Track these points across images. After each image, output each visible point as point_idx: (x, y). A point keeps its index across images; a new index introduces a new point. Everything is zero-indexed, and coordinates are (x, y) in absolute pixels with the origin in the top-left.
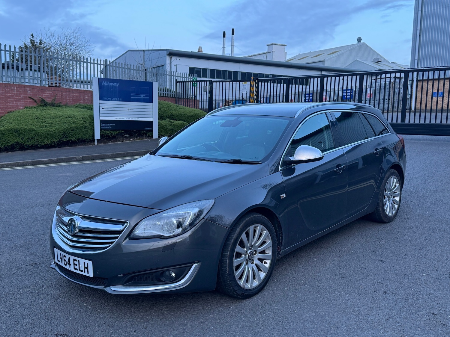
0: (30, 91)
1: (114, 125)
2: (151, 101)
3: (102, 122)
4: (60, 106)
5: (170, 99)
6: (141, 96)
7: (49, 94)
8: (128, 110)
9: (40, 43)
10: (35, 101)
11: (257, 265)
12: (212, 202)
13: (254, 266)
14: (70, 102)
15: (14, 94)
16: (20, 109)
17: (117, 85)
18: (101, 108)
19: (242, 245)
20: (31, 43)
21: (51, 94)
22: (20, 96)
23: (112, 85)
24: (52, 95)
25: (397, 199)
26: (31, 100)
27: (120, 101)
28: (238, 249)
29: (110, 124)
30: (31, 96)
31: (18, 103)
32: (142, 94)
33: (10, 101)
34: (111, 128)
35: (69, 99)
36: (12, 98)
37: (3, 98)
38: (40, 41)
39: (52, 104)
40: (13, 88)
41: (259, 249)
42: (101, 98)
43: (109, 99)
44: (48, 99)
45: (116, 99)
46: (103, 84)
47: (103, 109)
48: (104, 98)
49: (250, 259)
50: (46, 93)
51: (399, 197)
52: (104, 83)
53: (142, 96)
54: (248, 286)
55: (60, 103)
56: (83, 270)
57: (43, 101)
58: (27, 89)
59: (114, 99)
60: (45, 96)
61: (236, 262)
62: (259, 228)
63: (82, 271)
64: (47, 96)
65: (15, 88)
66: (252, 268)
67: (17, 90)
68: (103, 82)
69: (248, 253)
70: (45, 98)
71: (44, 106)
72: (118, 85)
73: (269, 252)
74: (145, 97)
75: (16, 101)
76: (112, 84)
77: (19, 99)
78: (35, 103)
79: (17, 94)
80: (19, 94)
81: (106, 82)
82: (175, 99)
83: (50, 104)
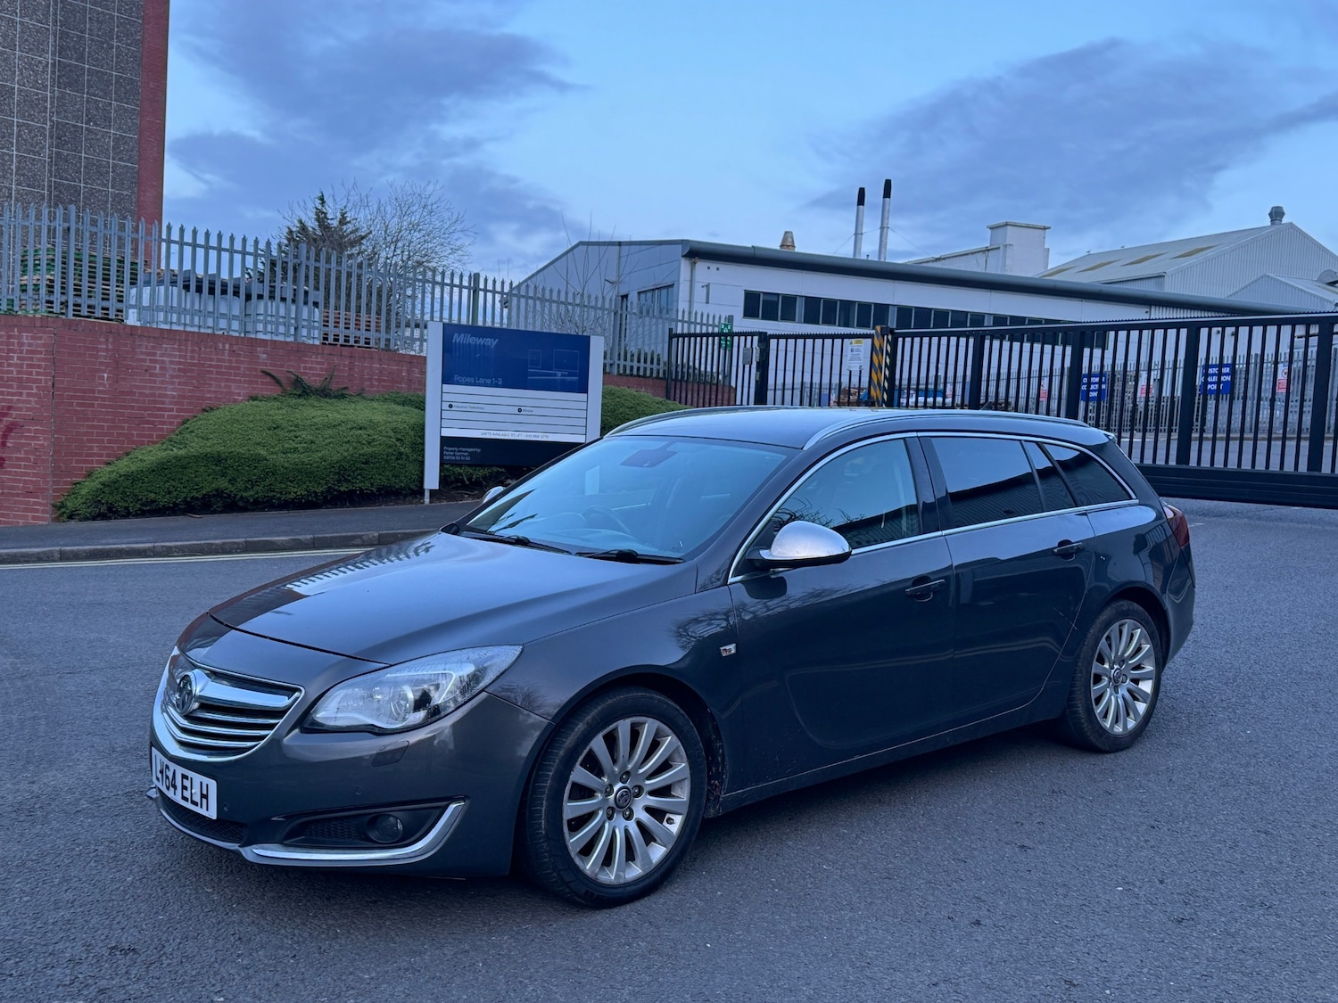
0: (265, 356)
1: (479, 450)
2: (583, 388)
3: (446, 442)
4: (343, 396)
5: (651, 383)
6: (555, 375)
7: (318, 363)
8: (520, 410)
9: (343, 221)
10: (278, 382)
11: (640, 824)
12: (514, 652)
13: (632, 827)
14: (372, 386)
15: (223, 360)
16: (235, 401)
17: (491, 343)
18: (445, 406)
19: (593, 765)
20: (318, 220)
21: (322, 363)
22: (239, 368)
23: (478, 343)
24: (325, 366)
25: (1147, 686)
26: (268, 379)
27: (497, 386)
28: (579, 775)
29: (468, 450)
30: (269, 369)
31: (233, 385)
32: (559, 368)
33: (211, 379)
34: (468, 458)
35: (370, 380)
36: (217, 373)
37: (192, 371)
38: (343, 215)
39: (323, 390)
40: (220, 346)
41: (648, 782)
42: (447, 379)
43: (468, 380)
44: (313, 378)
45: (489, 381)
46: (454, 341)
47: (451, 406)
48: (456, 377)
49: (623, 807)
50: (305, 362)
51: (1151, 681)
52: (457, 338)
53: (559, 373)
54: (610, 877)
55: (346, 388)
56: (199, 802)
57: (298, 382)
58: (259, 349)
59: (482, 381)
60: (305, 368)
61: (571, 809)
62: (649, 727)
63: (195, 803)
64: (311, 368)
65: (227, 346)
66: (627, 831)
67: (232, 352)
68: (456, 335)
69: (616, 789)
70: (305, 374)
71: (300, 396)
72: (494, 344)
73: (683, 794)
74: (569, 378)
75: (227, 380)
76: (480, 341)
77: (236, 375)
78: (278, 387)
79: (230, 361)
80: (237, 362)
81: (462, 335)
82: (664, 383)
83: (317, 390)
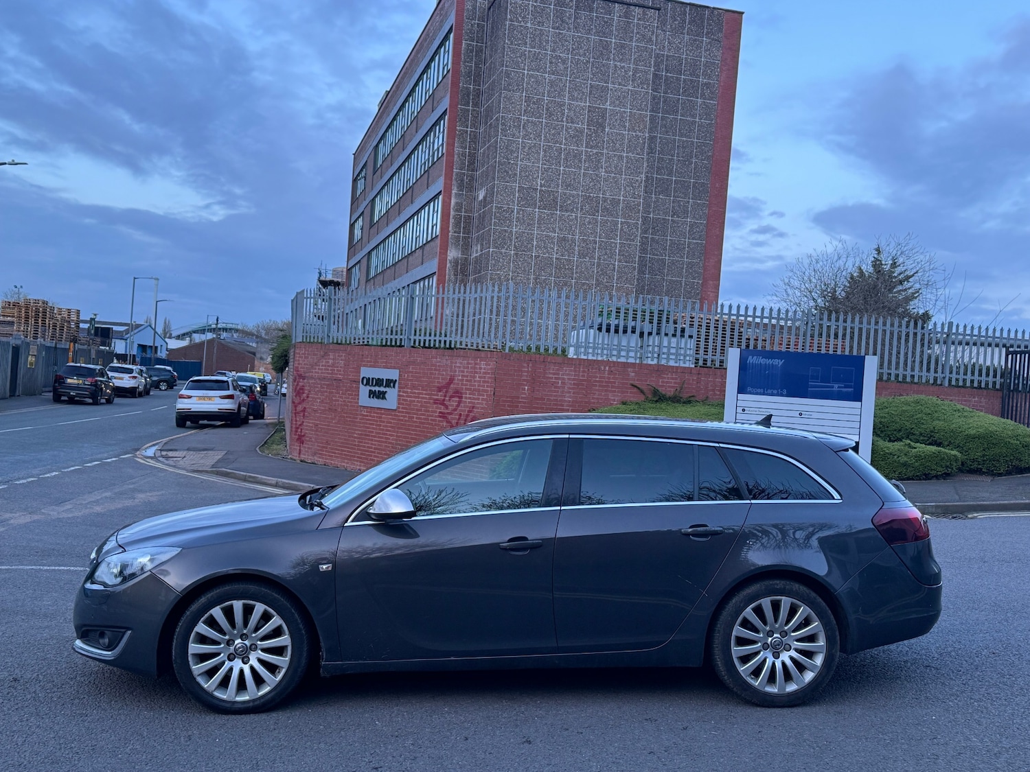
0: (633, 374)
2: (857, 396)
4: (689, 402)
6: (833, 387)
7: (673, 379)
8: (800, 414)
9: (894, 265)
10: (642, 392)
11: (252, 669)
13: (246, 669)
14: (715, 394)
15: (604, 378)
16: (611, 404)
17: (779, 363)
18: (739, 410)
19: (214, 625)
20: (874, 266)
21: (676, 379)
22: (615, 383)
23: (767, 363)
24: (678, 381)
26: (635, 390)
27: (782, 395)
28: (202, 629)
30: (636, 383)
31: (610, 394)
32: (836, 381)
33: (596, 390)
35: (713, 390)
36: (600, 386)
37: (583, 385)
39: (675, 397)
40: (602, 368)
41: (260, 643)
42: (741, 390)
43: (759, 390)
44: (668, 389)
45: (775, 392)
46: (748, 362)
47: (744, 410)
48: (749, 389)
50: (665, 378)
52: (751, 360)
53: (836, 386)
54: (224, 695)
55: (693, 396)
57: (655, 392)
58: (629, 370)
59: (769, 391)
60: (663, 382)
61: (197, 648)
62: (259, 608)
64: (667, 382)
65: (607, 368)
66: (241, 671)
67: (611, 372)
68: (750, 357)
70: (662, 386)
71: (657, 401)
72: (781, 363)
74: (844, 390)
75: (606, 391)
76: (770, 362)
77: (612, 387)
78: (643, 396)
79: (609, 378)
80: (613, 378)
81: (755, 357)
82: (1000, 394)
83: (670, 398)
